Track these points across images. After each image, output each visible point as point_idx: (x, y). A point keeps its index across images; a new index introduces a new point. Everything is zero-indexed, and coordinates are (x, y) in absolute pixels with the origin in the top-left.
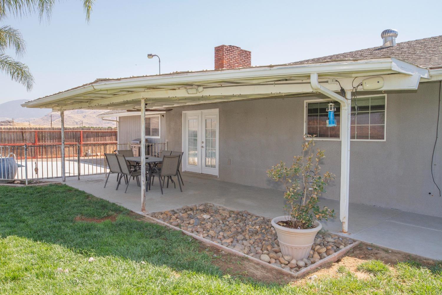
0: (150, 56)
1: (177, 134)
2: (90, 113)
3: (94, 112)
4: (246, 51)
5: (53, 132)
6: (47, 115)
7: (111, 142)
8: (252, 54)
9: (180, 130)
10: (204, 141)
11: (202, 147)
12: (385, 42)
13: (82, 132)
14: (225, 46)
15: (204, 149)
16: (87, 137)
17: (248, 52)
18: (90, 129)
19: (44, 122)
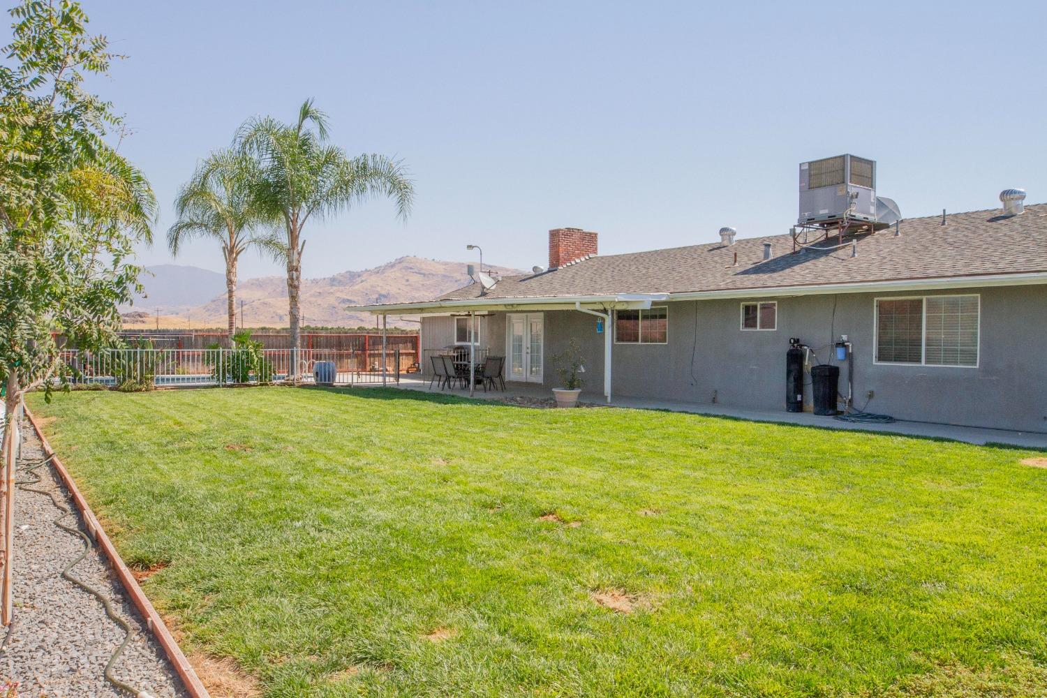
0: (470, 247)
1: (500, 338)
2: (311, 296)
3: (320, 293)
4: (590, 234)
5: (331, 336)
6: (215, 301)
7: (407, 351)
8: (598, 236)
9: (504, 334)
10: (529, 346)
11: (527, 353)
12: (723, 240)
13: (367, 337)
14: (562, 230)
15: (529, 356)
16: (374, 344)
17: (594, 234)
18: (377, 333)
19: (209, 316)
